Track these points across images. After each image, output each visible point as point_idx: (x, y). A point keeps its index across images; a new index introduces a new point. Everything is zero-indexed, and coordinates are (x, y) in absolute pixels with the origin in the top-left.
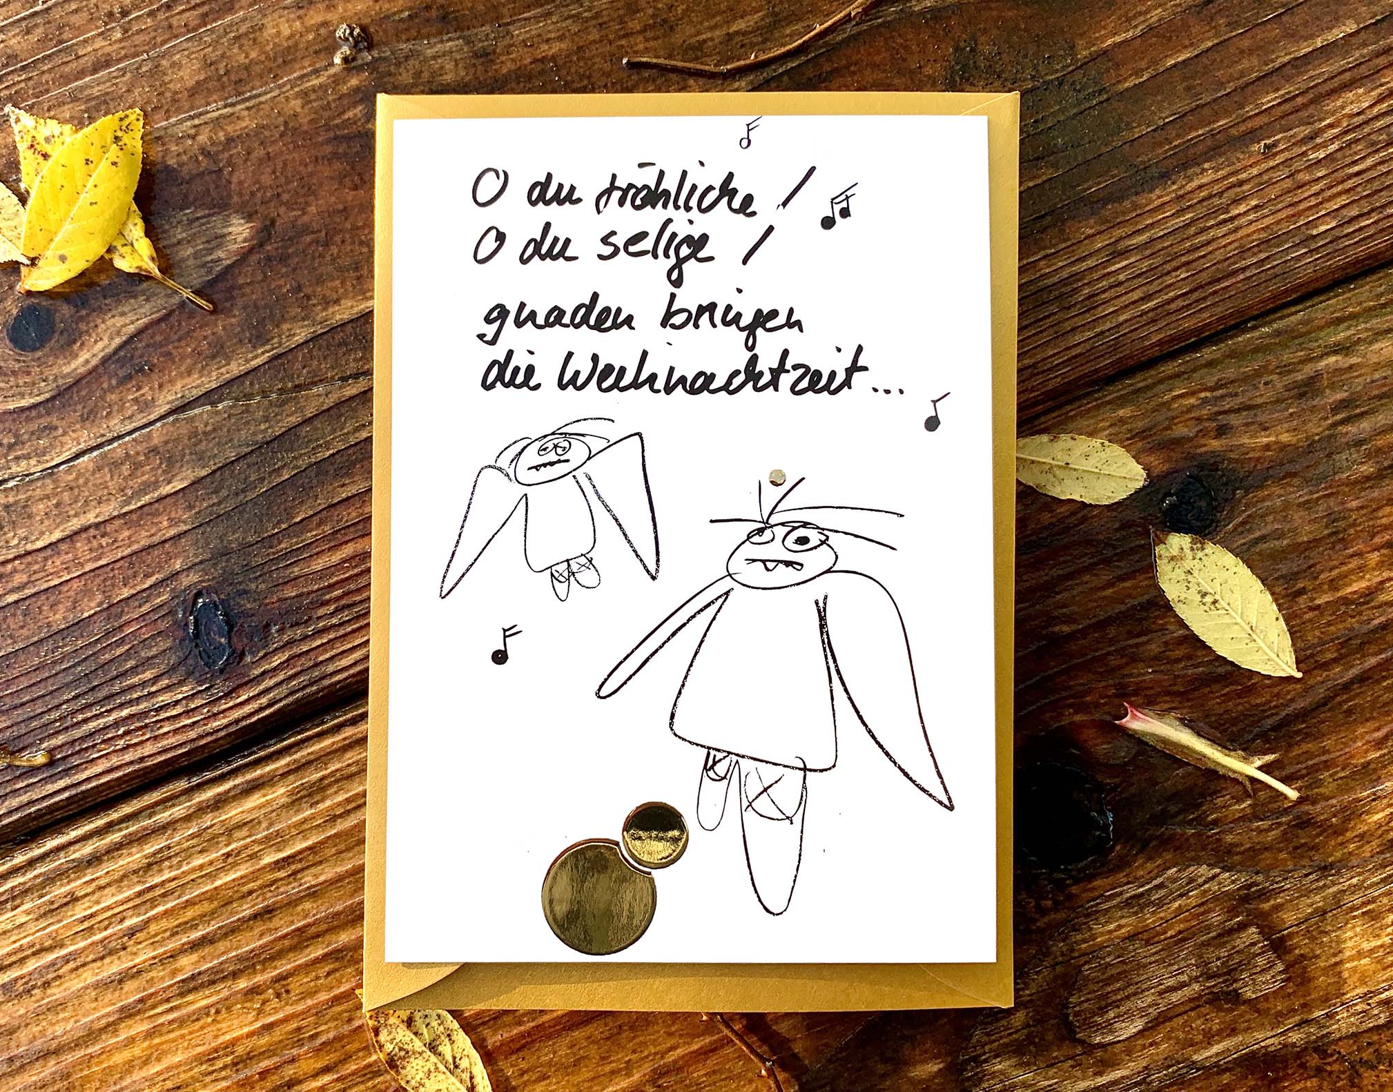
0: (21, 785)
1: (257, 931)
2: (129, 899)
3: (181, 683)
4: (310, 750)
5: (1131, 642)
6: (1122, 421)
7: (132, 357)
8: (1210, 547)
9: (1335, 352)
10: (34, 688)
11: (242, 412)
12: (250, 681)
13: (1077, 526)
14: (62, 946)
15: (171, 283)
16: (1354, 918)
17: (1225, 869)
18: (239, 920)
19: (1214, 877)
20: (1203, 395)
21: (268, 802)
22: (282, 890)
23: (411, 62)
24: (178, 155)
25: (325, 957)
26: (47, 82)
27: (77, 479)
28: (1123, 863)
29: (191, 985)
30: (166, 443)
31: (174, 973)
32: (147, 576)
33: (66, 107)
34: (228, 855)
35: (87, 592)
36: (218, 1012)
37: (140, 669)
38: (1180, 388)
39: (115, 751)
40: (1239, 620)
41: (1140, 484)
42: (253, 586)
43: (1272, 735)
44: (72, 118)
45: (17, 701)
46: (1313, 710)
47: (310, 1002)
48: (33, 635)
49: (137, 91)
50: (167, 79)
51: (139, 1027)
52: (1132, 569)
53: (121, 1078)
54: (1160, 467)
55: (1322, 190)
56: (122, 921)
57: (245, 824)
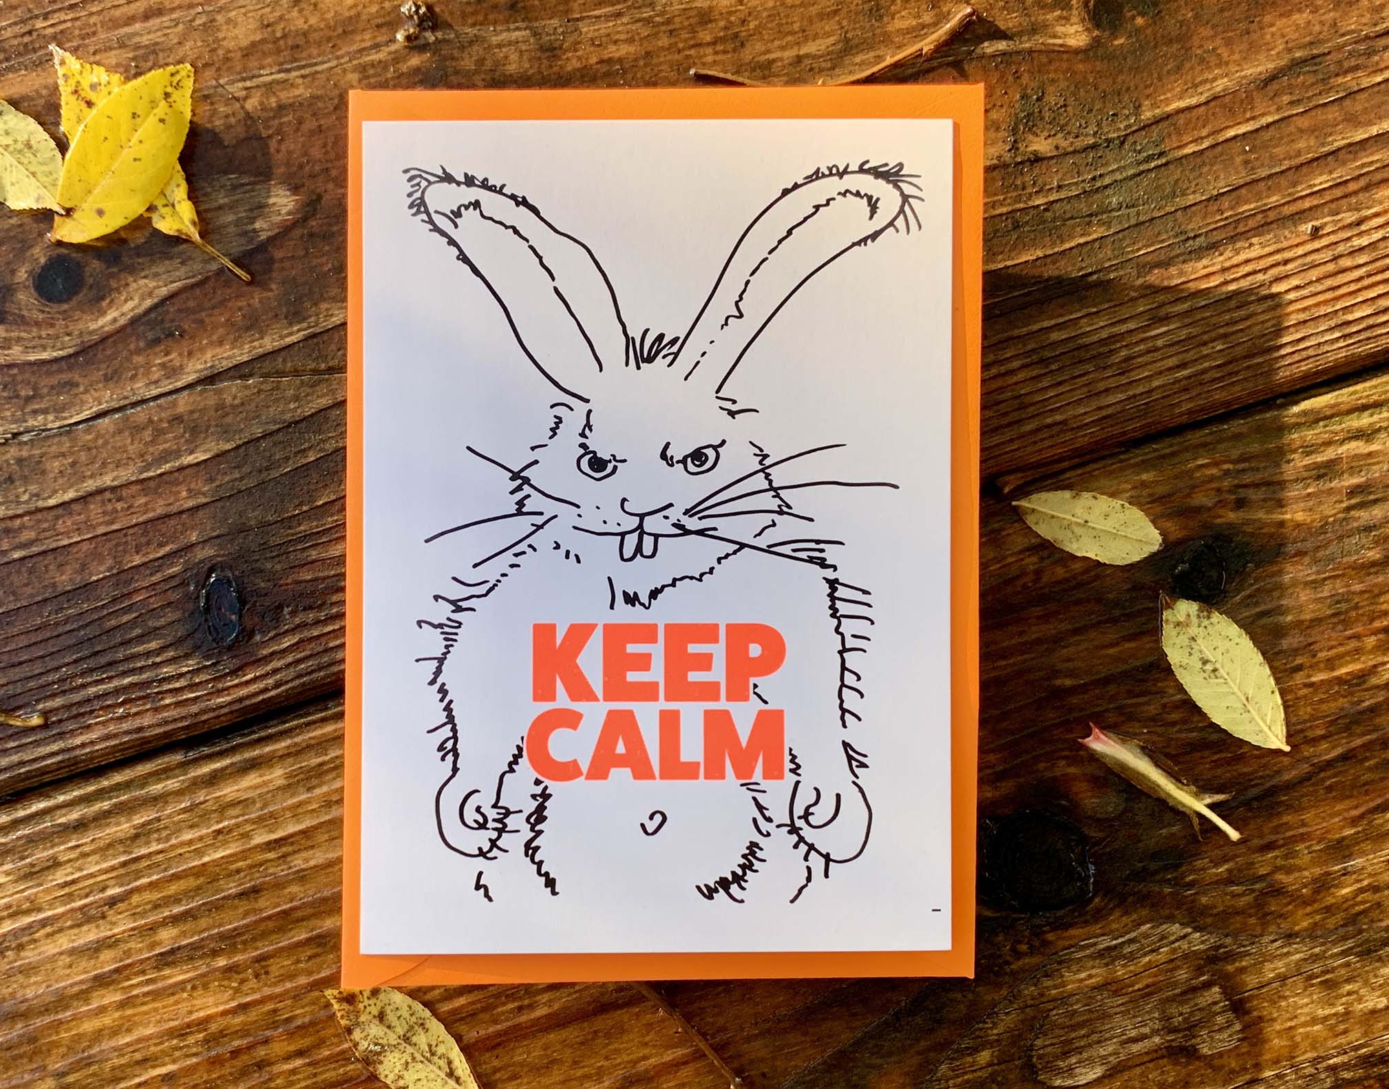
0: (12, 744)
1: (241, 910)
2: (113, 869)
3: (187, 656)
4: (312, 735)
5: (1130, 701)
6: (1144, 484)
7: (162, 321)
8: (1216, 617)
9: (1356, 438)
10: (33, 648)
11: (273, 389)
12: (259, 660)
13: (1088, 583)
14: (39, 910)
15: (209, 248)
16: (1312, 985)
17: (1196, 929)
18: (224, 898)
19: (1185, 937)
20: (1226, 467)
21: (265, 783)
22: (271, 871)
23: (475, 48)
24: (227, 116)
25: (309, 940)
26: (95, 24)
27: (96, 439)
28: (1099, 915)
29: (168, 959)
30: (192, 412)
31: (152, 946)
32: (161, 545)
33: (114, 52)
34: (219, 832)
35: (97, 556)
36: (194, 988)
37: (145, 639)
38: (1204, 457)
39: (112, 719)
40: (1236, 690)
41: (1155, 548)
42: (269, 566)
43: (1255, 804)
44: (118, 65)
45: (15, 660)
46: (1295, 784)
47: (288, 985)
48: (38, 594)
49: (188, 45)
50: (221, 35)
51: (112, 997)
52: (1138, 630)
53: (89, 1047)
54: (1176, 531)
55: (1361, 279)
56: (103, 890)
57: (240, 802)
